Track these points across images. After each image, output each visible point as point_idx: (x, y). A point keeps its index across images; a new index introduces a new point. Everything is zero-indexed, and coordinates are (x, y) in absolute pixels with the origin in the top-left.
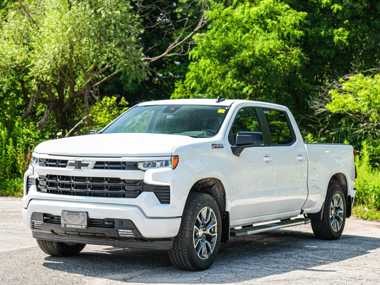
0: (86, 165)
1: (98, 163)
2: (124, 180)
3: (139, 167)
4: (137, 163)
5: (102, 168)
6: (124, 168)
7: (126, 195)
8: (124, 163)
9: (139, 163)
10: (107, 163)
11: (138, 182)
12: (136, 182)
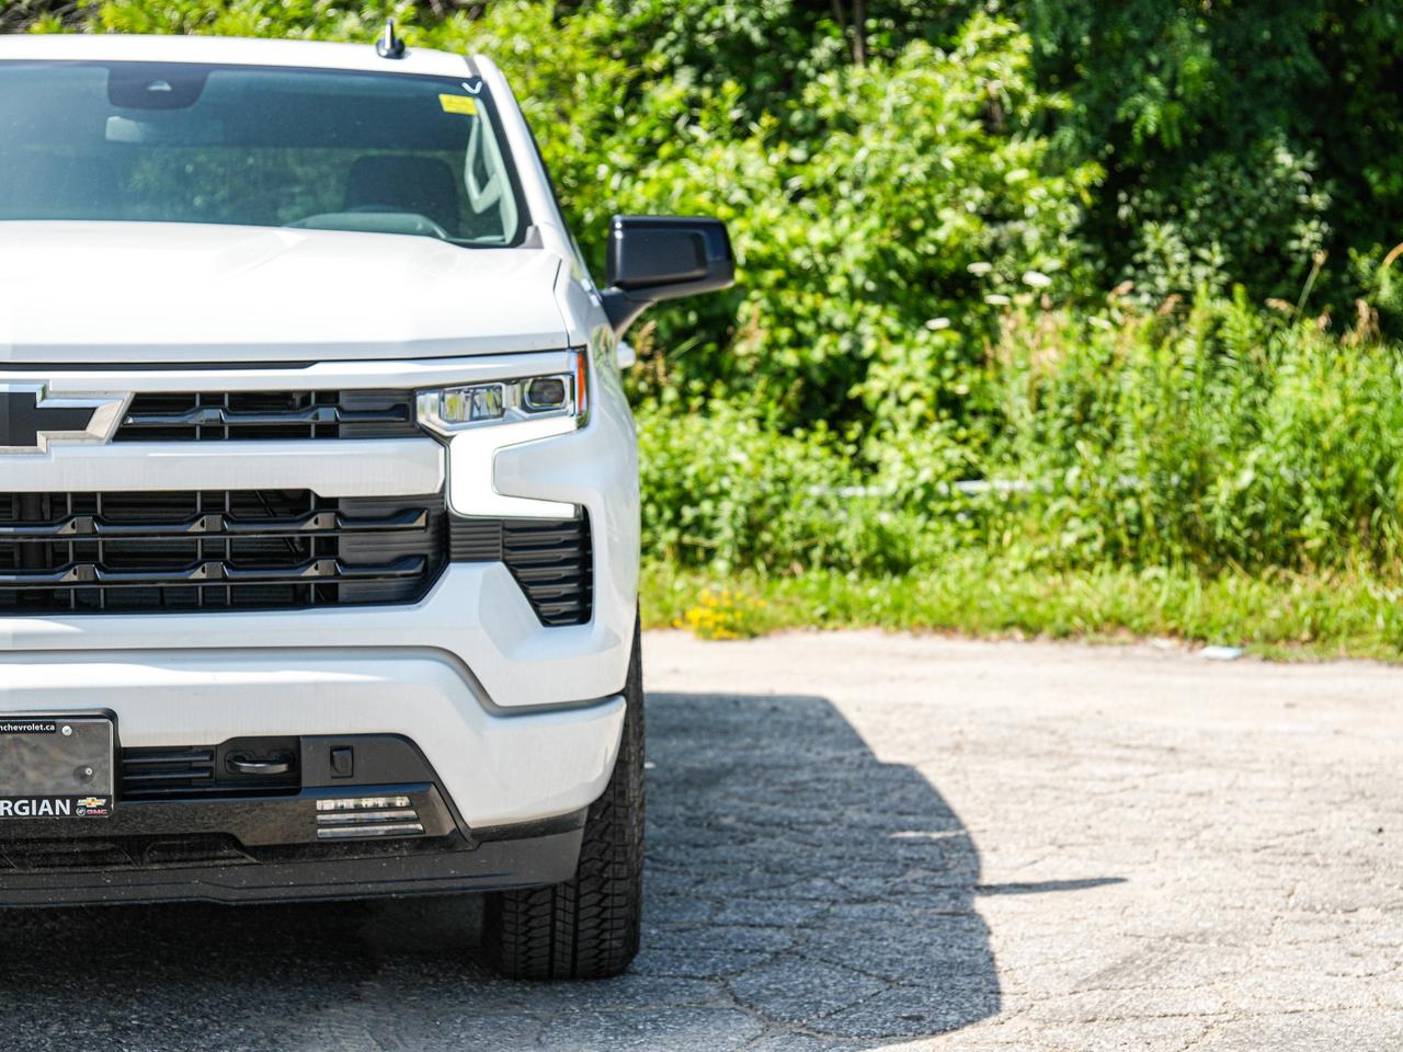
0: (78, 419)
1: (142, 403)
2: (329, 504)
3: (421, 419)
4: (412, 393)
5: (184, 434)
6: (328, 432)
7: (344, 589)
8: (328, 397)
9: (420, 399)
10: (212, 399)
11: (420, 511)
12: (403, 510)
